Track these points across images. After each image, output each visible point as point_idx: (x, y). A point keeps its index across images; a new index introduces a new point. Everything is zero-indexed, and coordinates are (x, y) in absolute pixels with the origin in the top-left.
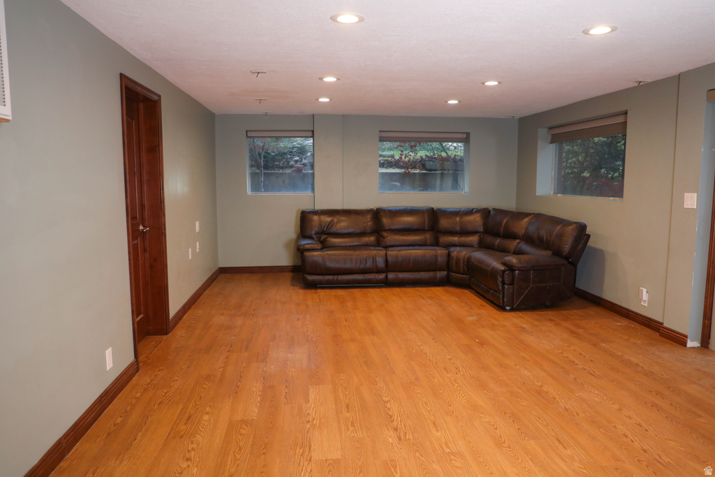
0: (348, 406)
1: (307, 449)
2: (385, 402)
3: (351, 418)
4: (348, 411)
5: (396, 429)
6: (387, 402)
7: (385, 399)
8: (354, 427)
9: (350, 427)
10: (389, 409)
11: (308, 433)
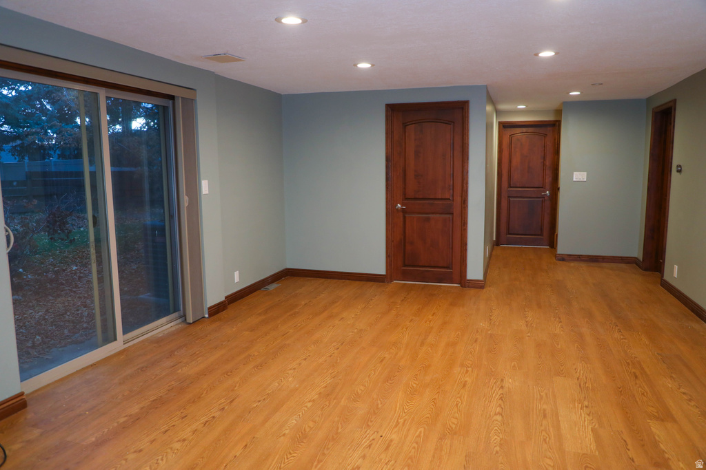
0: (545, 416)
1: (582, 385)
2: (501, 414)
3: (542, 403)
4: (544, 410)
5: (502, 387)
6: (499, 413)
7: (499, 418)
8: (540, 395)
9: (544, 395)
10: (500, 406)
11: (585, 398)
